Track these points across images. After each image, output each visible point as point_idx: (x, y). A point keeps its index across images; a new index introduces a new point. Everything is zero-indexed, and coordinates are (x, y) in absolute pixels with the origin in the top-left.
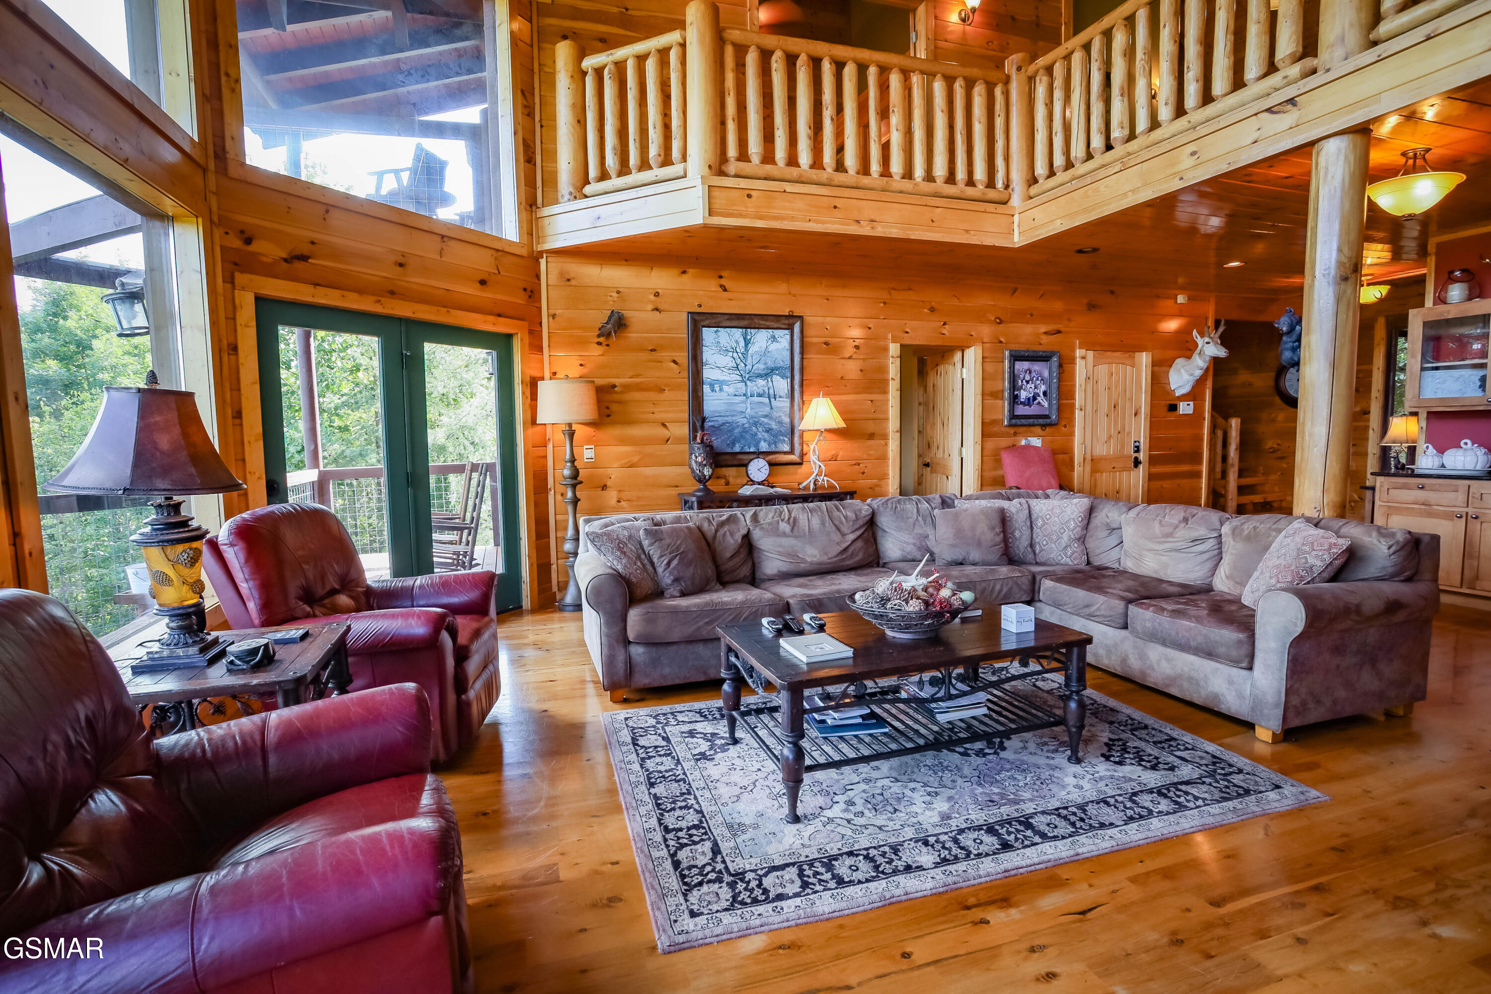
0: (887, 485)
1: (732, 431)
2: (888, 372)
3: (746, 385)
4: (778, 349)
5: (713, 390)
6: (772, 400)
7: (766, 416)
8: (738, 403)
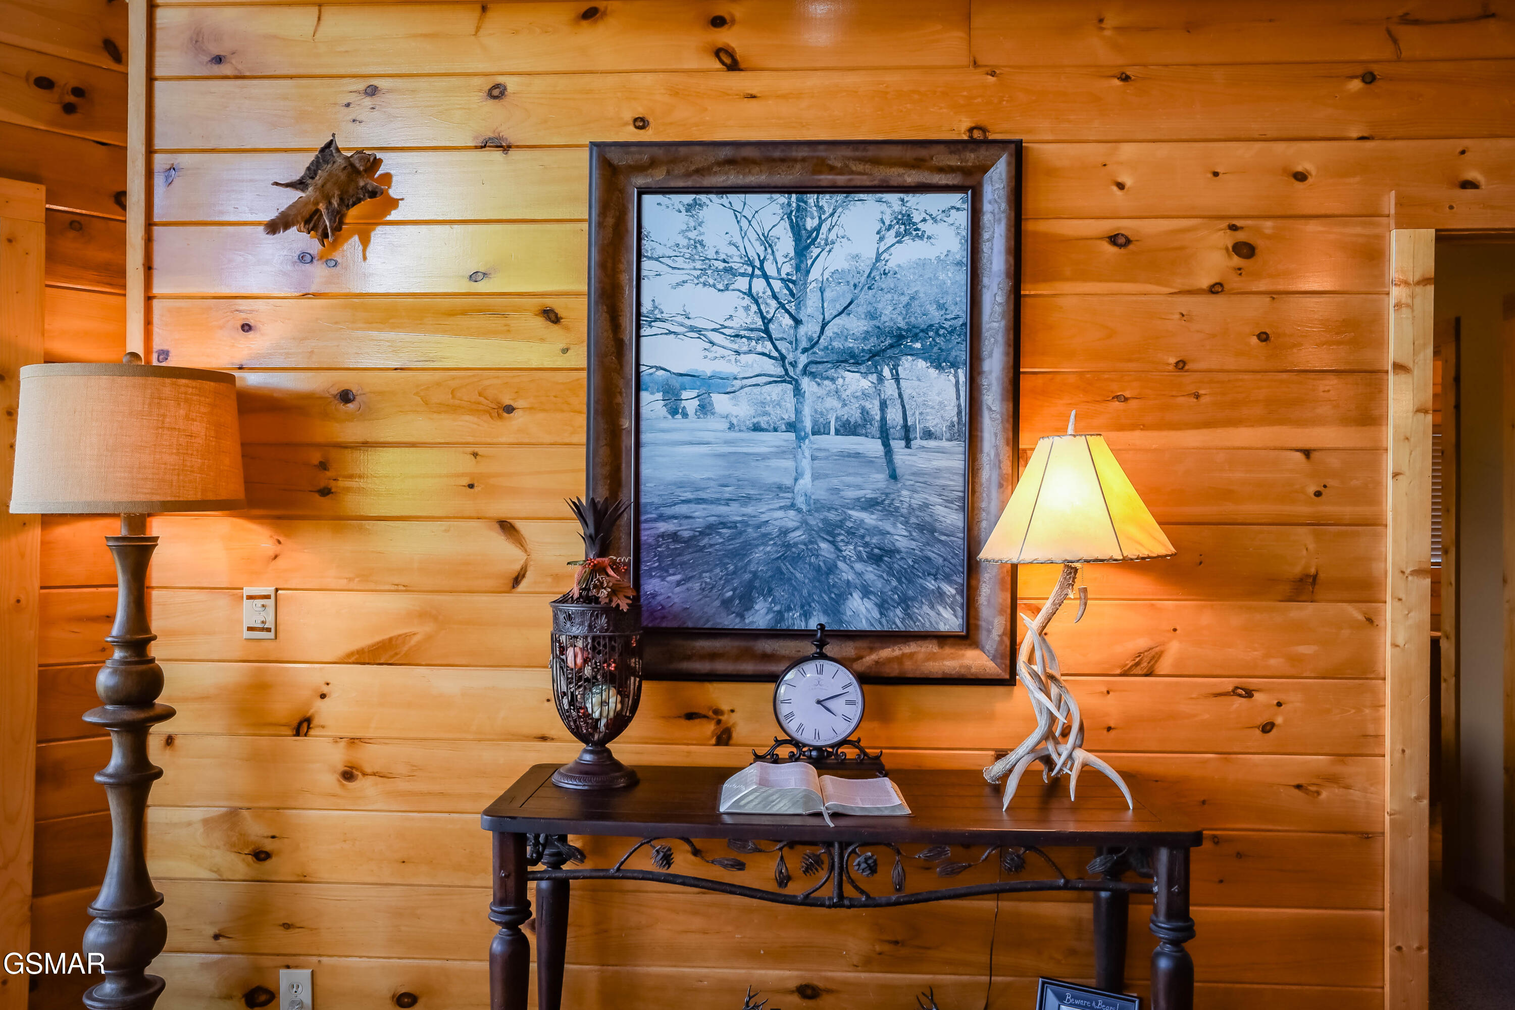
0: (1375, 779)
1: (741, 552)
2: (1380, 343)
3: (798, 392)
4: (922, 264)
5: (674, 411)
6: (897, 445)
7: (870, 505)
8: (764, 457)
